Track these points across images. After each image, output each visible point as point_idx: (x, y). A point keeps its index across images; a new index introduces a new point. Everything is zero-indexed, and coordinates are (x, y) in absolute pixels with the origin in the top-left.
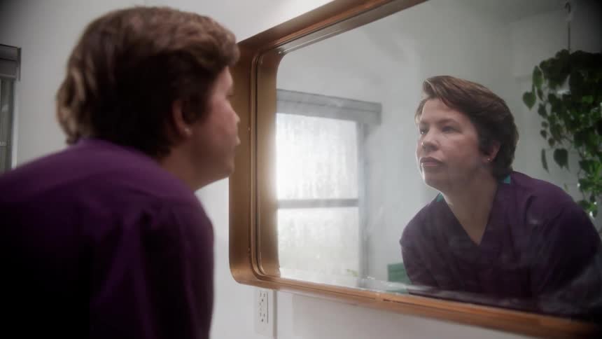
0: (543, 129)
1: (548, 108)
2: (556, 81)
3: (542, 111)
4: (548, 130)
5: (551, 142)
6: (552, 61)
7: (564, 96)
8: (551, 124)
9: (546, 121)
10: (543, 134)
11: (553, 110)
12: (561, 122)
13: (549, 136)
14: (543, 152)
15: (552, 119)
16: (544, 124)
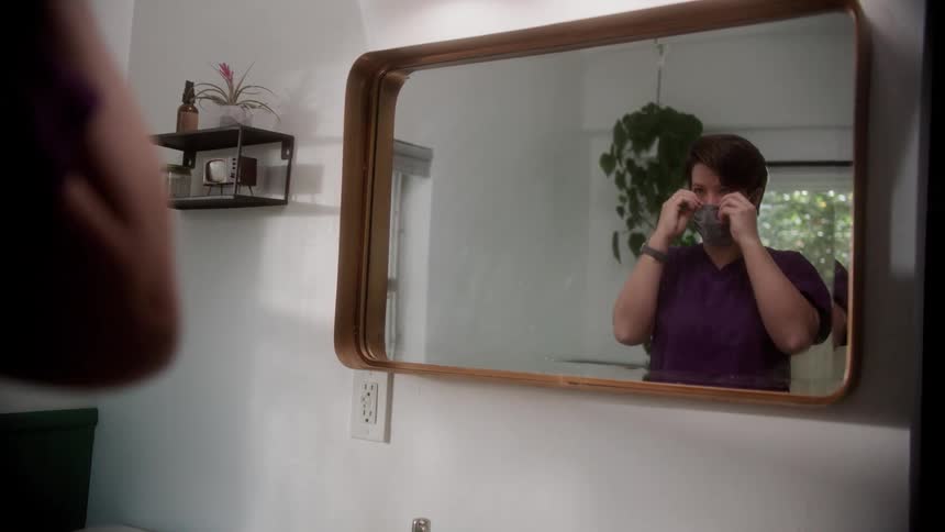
0: (620, 204)
1: (628, 177)
2: (642, 143)
3: (620, 181)
4: (627, 207)
5: (631, 223)
6: (637, 116)
7: (651, 164)
8: (631, 199)
9: (624, 193)
10: (621, 211)
11: (633, 181)
12: (642, 199)
13: (628, 215)
14: (616, 236)
15: (632, 193)
16: (622, 199)
